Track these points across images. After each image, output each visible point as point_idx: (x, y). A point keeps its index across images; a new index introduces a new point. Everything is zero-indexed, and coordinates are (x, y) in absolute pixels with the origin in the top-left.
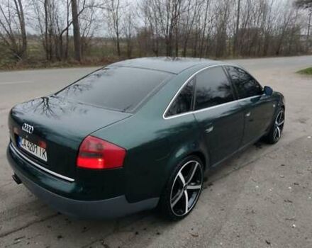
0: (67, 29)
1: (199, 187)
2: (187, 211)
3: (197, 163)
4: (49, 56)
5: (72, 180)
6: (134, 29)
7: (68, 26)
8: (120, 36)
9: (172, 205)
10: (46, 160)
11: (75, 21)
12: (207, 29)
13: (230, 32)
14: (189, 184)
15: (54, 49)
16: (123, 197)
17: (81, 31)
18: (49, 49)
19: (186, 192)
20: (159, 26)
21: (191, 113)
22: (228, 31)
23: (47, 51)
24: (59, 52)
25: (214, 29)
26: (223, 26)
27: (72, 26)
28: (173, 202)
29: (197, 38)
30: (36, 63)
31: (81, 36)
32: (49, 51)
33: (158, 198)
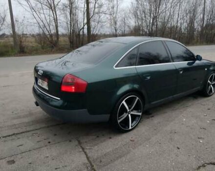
0: (83, 28)
1: (140, 114)
2: (130, 128)
3: (138, 98)
4: (72, 45)
5: (59, 99)
6: (127, 27)
7: (84, 26)
8: (118, 31)
9: (119, 121)
10: (47, 89)
11: (88, 23)
12: (179, 25)
13: (197, 26)
14: (132, 111)
15: (75, 42)
16: (86, 110)
17: (92, 29)
18: (72, 41)
19: (130, 115)
20: (144, 24)
21: (134, 67)
22: (196, 25)
23: (70, 42)
24: (78, 43)
25: (185, 24)
26: (192, 22)
27: (86, 26)
28: (119, 119)
29: (171, 31)
30: (63, 50)
31: (92, 32)
32: (71, 42)
33: (109, 115)
